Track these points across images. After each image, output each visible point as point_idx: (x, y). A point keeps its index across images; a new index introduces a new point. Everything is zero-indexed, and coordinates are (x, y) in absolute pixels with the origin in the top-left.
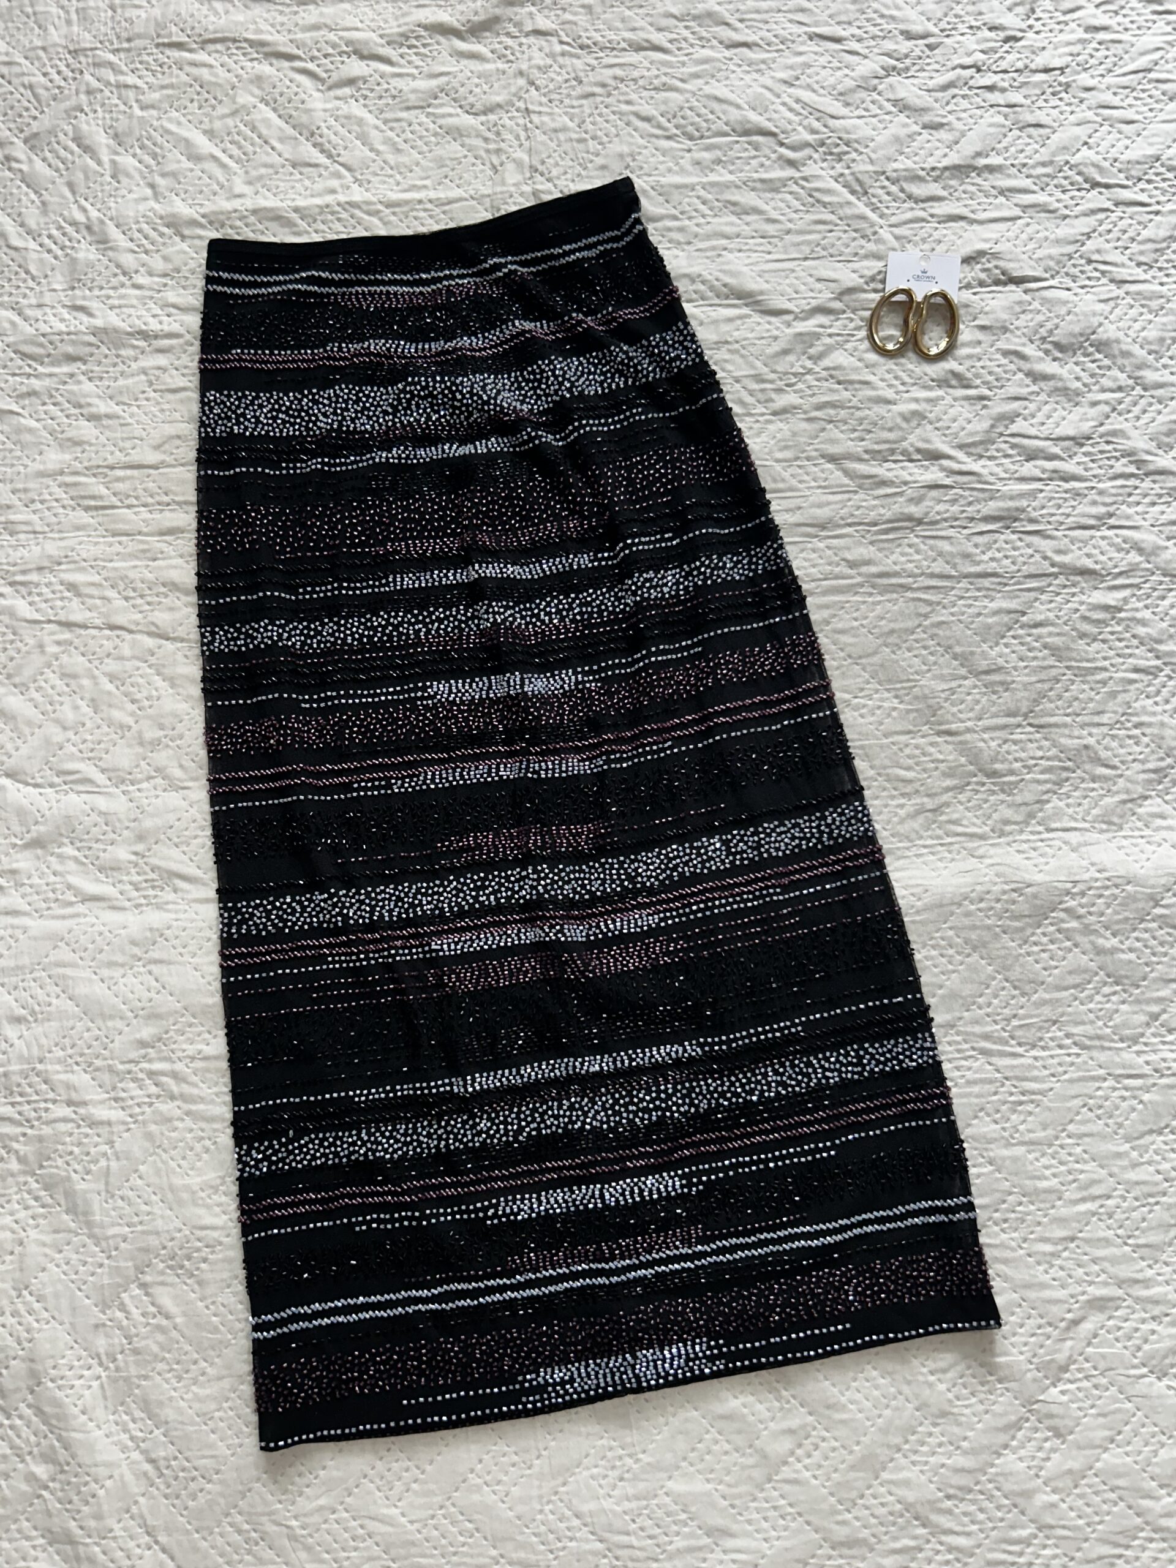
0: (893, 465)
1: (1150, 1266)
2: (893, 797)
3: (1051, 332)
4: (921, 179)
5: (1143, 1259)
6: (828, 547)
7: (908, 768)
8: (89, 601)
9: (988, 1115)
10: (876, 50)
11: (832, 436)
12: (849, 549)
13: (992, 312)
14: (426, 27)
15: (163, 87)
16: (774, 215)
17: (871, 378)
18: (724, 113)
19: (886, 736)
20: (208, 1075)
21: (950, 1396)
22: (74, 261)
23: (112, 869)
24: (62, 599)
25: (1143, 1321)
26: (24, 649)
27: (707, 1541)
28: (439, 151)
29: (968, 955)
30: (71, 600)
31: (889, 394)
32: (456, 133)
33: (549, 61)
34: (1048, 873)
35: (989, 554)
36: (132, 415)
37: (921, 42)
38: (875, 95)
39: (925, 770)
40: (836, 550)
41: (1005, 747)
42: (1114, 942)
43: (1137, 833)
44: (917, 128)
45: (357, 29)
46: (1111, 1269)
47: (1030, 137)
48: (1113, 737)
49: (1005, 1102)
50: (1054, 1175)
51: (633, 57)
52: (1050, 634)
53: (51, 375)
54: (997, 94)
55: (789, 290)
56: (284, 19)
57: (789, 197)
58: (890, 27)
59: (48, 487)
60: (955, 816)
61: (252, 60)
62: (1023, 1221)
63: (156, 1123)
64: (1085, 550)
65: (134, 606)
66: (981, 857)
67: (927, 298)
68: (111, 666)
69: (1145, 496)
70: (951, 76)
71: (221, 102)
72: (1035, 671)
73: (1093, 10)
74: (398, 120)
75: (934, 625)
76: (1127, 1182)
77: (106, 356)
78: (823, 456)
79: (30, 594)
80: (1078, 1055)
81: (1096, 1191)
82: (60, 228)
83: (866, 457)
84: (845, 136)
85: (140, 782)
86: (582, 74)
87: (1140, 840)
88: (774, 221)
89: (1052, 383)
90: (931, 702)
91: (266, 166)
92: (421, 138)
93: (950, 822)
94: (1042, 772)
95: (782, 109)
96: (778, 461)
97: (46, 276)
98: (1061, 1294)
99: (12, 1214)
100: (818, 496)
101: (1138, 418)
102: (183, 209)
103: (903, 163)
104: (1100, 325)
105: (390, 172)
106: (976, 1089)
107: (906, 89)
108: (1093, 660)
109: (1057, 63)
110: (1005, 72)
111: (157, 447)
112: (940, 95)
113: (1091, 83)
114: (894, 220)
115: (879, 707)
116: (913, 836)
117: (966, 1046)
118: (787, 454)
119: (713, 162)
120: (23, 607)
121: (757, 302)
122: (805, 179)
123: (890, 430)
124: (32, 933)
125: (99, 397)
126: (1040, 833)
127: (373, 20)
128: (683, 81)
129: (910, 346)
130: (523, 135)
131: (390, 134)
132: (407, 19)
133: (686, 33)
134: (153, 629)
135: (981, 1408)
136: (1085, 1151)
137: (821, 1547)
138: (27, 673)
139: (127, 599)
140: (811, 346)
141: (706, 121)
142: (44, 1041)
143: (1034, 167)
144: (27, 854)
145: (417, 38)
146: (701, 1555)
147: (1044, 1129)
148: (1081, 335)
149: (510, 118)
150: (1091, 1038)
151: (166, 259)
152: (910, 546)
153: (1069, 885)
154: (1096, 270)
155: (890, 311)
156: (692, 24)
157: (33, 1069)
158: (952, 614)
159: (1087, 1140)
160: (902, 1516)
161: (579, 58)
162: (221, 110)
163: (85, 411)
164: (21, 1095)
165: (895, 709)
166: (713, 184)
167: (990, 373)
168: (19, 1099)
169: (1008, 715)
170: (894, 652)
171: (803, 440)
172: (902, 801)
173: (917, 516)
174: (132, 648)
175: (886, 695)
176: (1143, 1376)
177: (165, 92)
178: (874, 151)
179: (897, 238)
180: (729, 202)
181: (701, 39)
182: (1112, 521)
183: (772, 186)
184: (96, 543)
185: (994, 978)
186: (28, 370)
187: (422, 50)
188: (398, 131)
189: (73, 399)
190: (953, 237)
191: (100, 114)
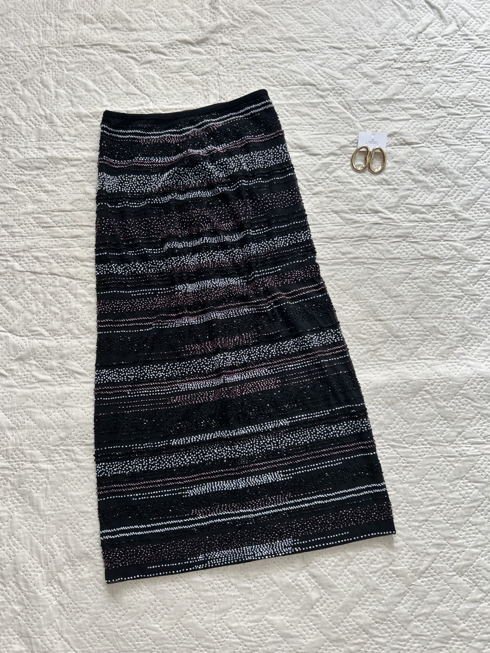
0: (360, 215)
1: (457, 532)
2: (358, 345)
3: (422, 164)
4: (372, 104)
5: (454, 529)
6: (334, 247)
7: (364, 334)
8: (43, 264)
9: (394, 471)
10: (355, 53)
11: (336, 203)
12: (342, 247)
13: (400, 156)
14: (179, 41)
15: (76, 63)
16: (315, 116)
17: (352, 181)
18: (296, 76)
19: (355, 321)
20: (87, 451)
21: (378, 582)
22: (40, 130)
23: (50, 369)
24: (32, 263)
25: (454, 554)
26: (17, 282)
27: (281, 639)
28: (184, 90)
29: (387, 408)
30: (36, 263)
31: (359, 187)
32: (191, 83)
33: (227, 55)
34: (419, 376)
35: (397, 250)
36: (61, 191)
37: (373, 50)
38: (355, 71)
39: (371, 335)
40: (337, 248)
41: (402, 326)
42: (444, 403)
43: (454, 361)
44: (370, 84)
45: (152, 41)
46: (442, 533)
47: (415, 88)
48: (445, 323)
49: (401, 466)
50: (420, 495)
51: (261, 54)
52: (421, 282)
53: (30, 175)
54: (402, 71)
55: (320, 146)
56: (124, 37)
57: (320, 110)
58: (361, 44)
59: (28, 218)
60: (383, 353)
61: (111, 53)
62: (407, 513)
63: (66, 470)
64: (435, 249)
65: (61, 266)
66: (392, 369)
67: (374, 150)
68: (52, 289)
69: (458, 228)
70: (384, 63)
71: (98, 69)
72: (414, 296)
73: (440, 38)
74: (168, 77)
75: (375, 278)
76: (448, 498)
77: (52, 168)
78: (332, 211)
79: (20, 260)
80: (430, 448)
81: (436, 501)
82: (34, 117)
83: (349, 212)
84: (342, 86)
85: (62, 335)
86: (240, 61)
87: (455, 364)
88: (315, 119)
89: (422, 184)
90: (373, 308)
91: (116, 94)
92: (177, 84)
93: (380, 355)
94: (417, 336)
95: (318, 75)
96: (315, 213)
97: (29, 136)
98: (422, 542)
99: (8, 506)
100: (330, 227)
101: (456, 198)
102: (83, 111)
103: (365, 97)
104: (441, 161)
105: (164, 97)
106: (389, 461)
107: (367, 68)
108: (438, 292)
109: (426, 59)
110: (406, 62)
111: (71, 203)
112: (380, 71)
113: (439, 67)
114: (361, 119)
115: (353, 310)
116: (366, 360)
117: (385, 444)
118: (319, 210)
119: (291, 95)
120: (17, 266)
121: (307, 151)
122: (327, 103)
123: (359, 201)
124: (18, 394)
125: (49, 183)
126: (415, 360)
127: (159, 38)
128: (280, 64)
129: (367, 168)
130: (217, 84)
131: (165, 82)
132: (172, 38)
133: (281, 45)
134: (68, 275)
135: (390, 587)
136: (432, 486)
137: (326, 642)
138: (18, 291)
139: (58, 263)
140: (328, 168)
141: (289, 80)
142: (22, 437)
143: (416, 99)
144: (17, 363)
145: (176, 45)
146: (279, 644)
147: (416, 477)
148: (434, 165)
149: (212, 77)
150: (435, 441)
151: (76, 130)
152: (366, 247)
153: (427, 381)
154: (440, 140)
155: (359, 155)
156: (283, 41)
157: (17, 448)
158: (382, 274)
159: (433, 481)
160: (358, 630)
161: (239, 54)
162: (99, 72)
163: (43, 189)
164: (12, 459)
165: (359, 311)
166: (291, 104)
167: (398, 180)
168: (12, 460)
169: (403, 314)
170: (359, 288)
171: (324, 205)
172: (362, 347)
173: (369, 235)
174: (60, 282)
175: (356, 305)
176: (454, 575)
177: (77, 64)
178: (354, 93)
179: (362, 126)
180: (297, 111)
181: (287, 47)
182: (445, 238)
183: (314, 105)
184: (46, 241)
185: (397, 417)
186: (21, 172)
187: (178, 50)
188: (168, 81)
189: (38, 184)
190: (385, 127)
191: (51, 73)
